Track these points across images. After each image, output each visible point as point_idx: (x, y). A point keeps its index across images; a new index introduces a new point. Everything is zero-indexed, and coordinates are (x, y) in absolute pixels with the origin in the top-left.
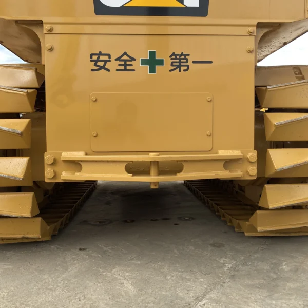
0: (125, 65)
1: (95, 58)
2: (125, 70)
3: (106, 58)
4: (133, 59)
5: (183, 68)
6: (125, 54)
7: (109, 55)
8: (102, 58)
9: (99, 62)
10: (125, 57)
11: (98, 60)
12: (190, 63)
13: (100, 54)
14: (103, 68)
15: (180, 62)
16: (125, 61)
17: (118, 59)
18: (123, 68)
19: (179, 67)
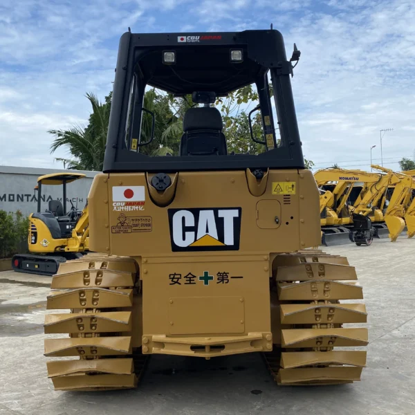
0: (190, 280)
1: (172, 276)
2: (190, 283)
3: (179, 276)
4: (194, 277)
5: (225, 281)
6: (190, 273)
7: (180, 275)
8: (176, 276)
9: (175, 279)
10: (190, 276)
11: (174, 278)
12: (229, 278)
13: (175, 274)
14: (177, 282)
15: (223, 277)
16: (190, 278)
17: (186, 277)
18: (188, 282)
19: (223, 280)
